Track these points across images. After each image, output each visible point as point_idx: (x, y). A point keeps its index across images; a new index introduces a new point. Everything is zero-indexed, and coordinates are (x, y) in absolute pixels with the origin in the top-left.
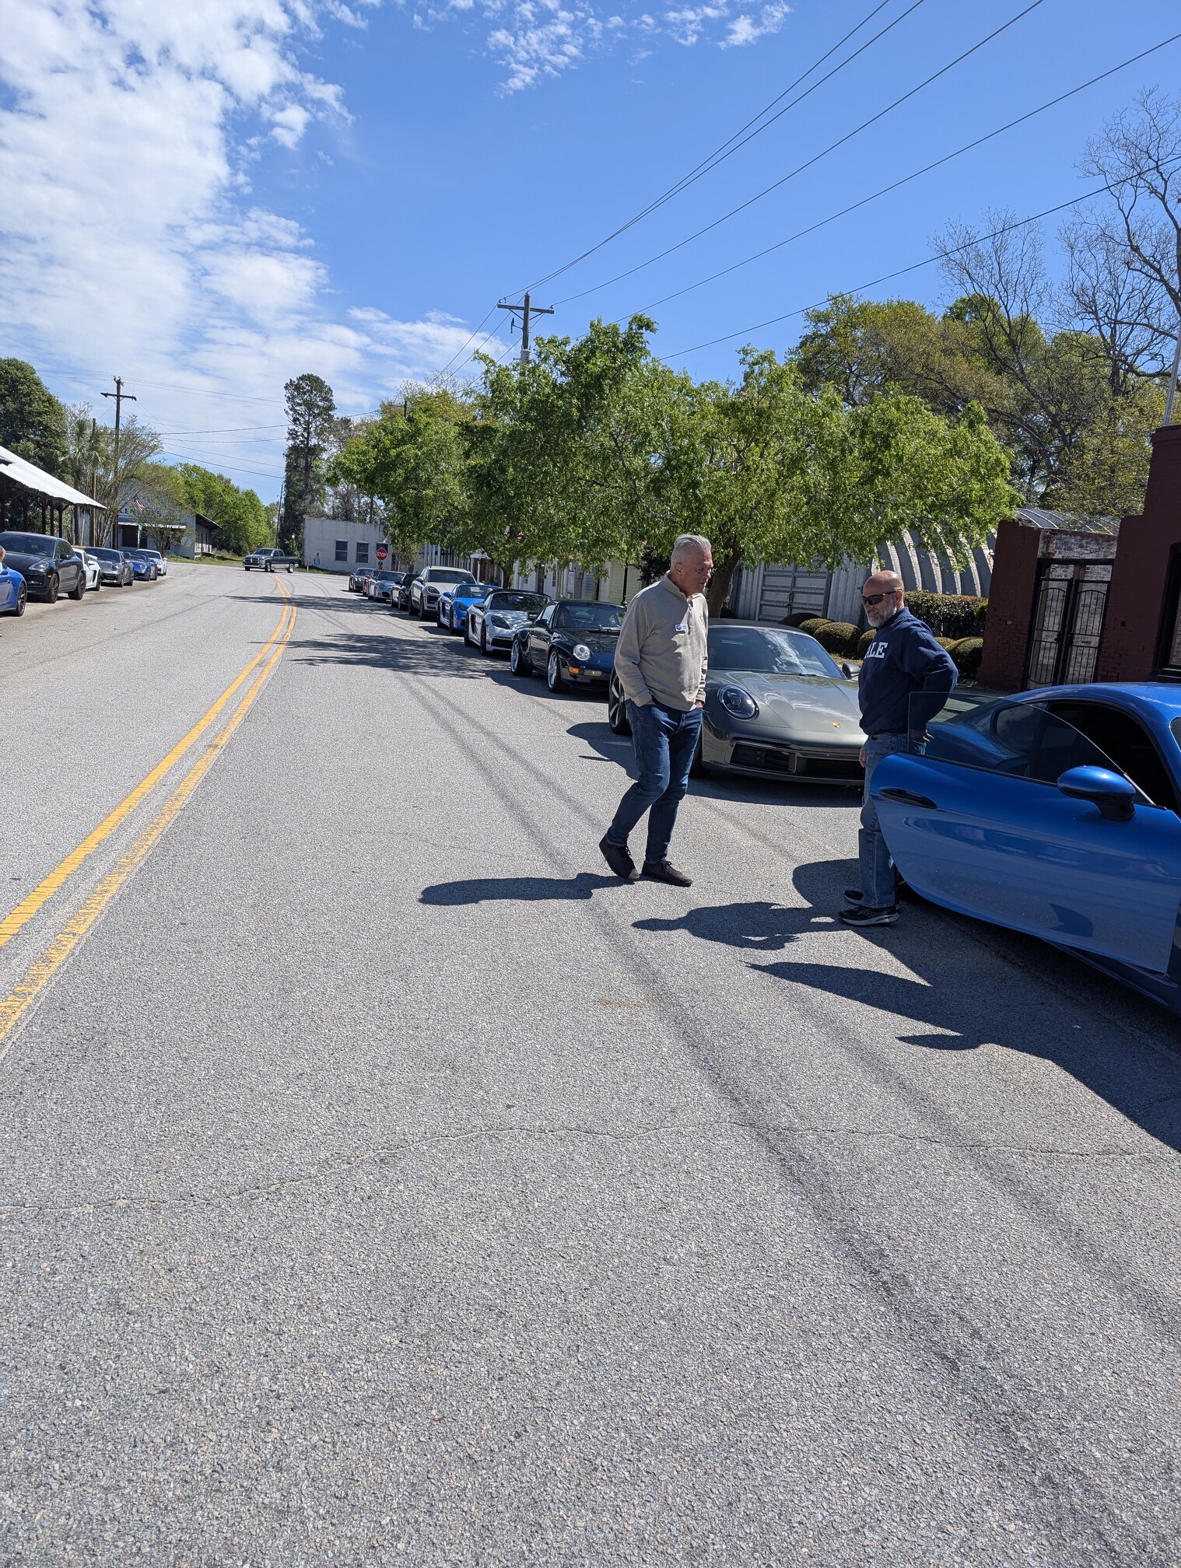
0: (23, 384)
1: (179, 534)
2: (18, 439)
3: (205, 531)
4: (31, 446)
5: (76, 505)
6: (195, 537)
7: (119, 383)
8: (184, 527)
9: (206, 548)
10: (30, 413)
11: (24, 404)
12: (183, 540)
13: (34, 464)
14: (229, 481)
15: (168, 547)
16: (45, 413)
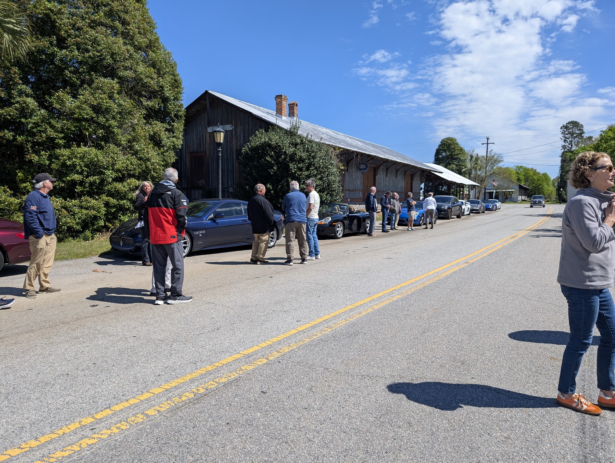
0: (452, 145)
1: (511, 193)
2: (450, 164)
3: (523, 191)
4: (454, 166)
5: (469, 185)
6: (518, 193)
7: (488, 139)
8: (513, 190)
9: (523, 198)
10: (454, 155)
11: (452, 152)
12: (513, 195)
13: (455, 172)
14: (535, 170)
15: (507, 198)
16: (460, 154)
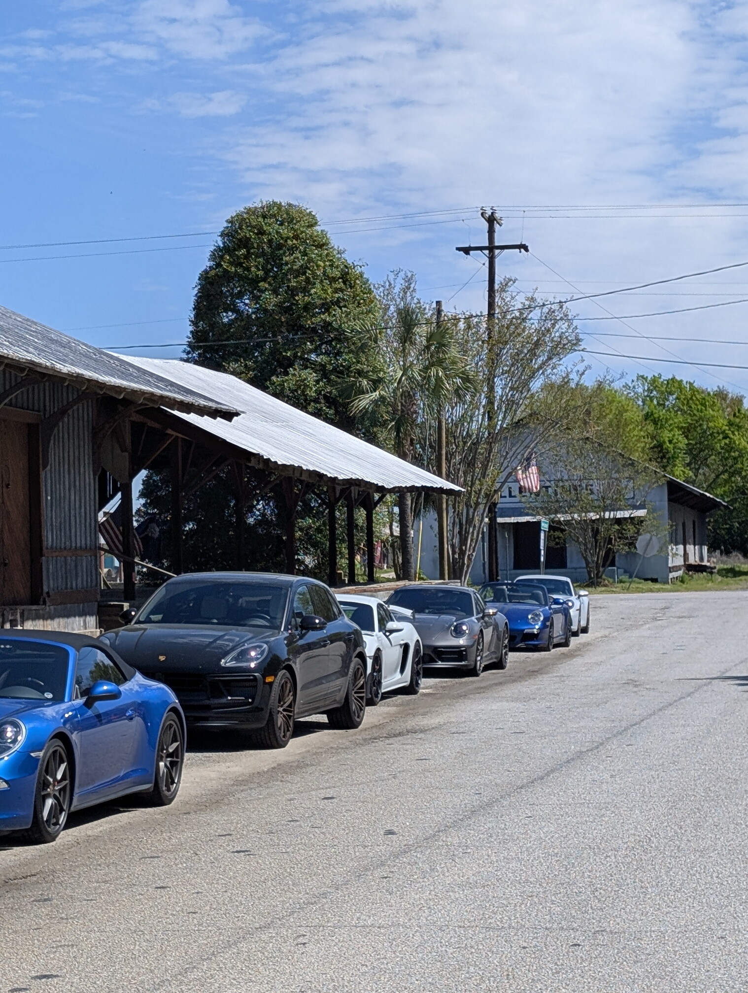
0: (292, 249)
1: (631, 530)
2: (286, 365)
3: (689, 516)
4: (311, 377)
5: (400, 492)
6: (665, 532)
7: (491, 220)
8: (641, 513)
9: (694, 553)
10: (307, 307)
11: (292, 292)
12: (640, 543)
13: (317, 414)
14: (739, 401)
15: (609, 559)
16: (337, 303)
